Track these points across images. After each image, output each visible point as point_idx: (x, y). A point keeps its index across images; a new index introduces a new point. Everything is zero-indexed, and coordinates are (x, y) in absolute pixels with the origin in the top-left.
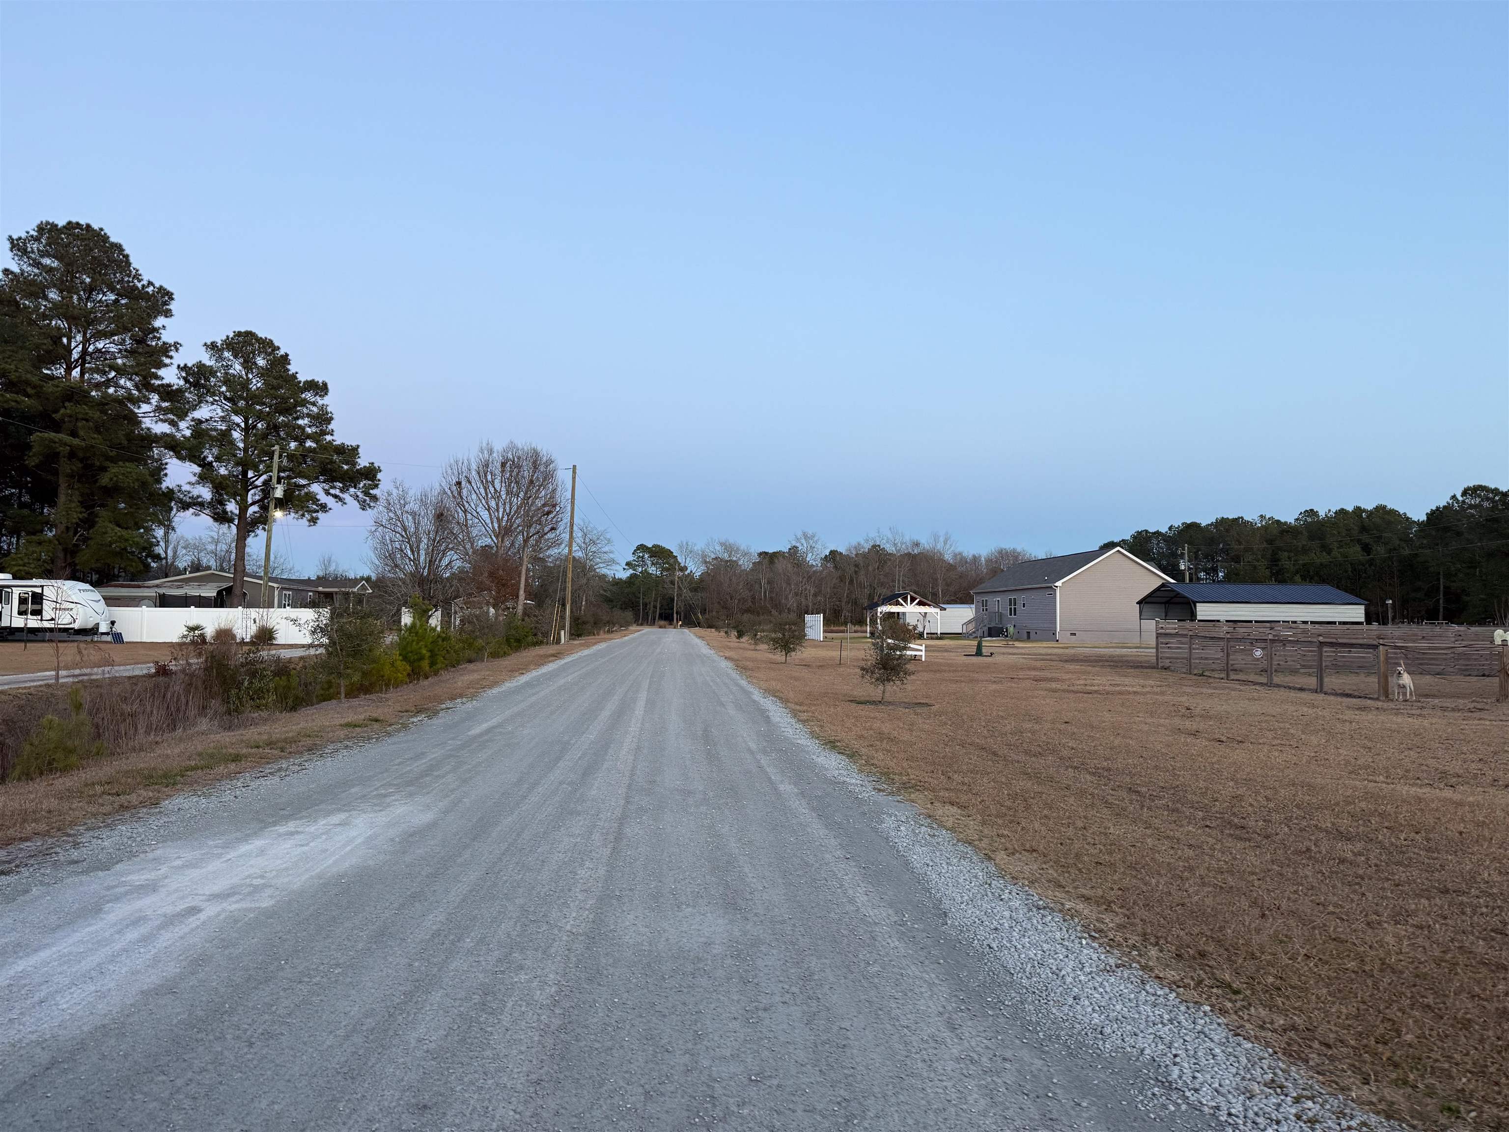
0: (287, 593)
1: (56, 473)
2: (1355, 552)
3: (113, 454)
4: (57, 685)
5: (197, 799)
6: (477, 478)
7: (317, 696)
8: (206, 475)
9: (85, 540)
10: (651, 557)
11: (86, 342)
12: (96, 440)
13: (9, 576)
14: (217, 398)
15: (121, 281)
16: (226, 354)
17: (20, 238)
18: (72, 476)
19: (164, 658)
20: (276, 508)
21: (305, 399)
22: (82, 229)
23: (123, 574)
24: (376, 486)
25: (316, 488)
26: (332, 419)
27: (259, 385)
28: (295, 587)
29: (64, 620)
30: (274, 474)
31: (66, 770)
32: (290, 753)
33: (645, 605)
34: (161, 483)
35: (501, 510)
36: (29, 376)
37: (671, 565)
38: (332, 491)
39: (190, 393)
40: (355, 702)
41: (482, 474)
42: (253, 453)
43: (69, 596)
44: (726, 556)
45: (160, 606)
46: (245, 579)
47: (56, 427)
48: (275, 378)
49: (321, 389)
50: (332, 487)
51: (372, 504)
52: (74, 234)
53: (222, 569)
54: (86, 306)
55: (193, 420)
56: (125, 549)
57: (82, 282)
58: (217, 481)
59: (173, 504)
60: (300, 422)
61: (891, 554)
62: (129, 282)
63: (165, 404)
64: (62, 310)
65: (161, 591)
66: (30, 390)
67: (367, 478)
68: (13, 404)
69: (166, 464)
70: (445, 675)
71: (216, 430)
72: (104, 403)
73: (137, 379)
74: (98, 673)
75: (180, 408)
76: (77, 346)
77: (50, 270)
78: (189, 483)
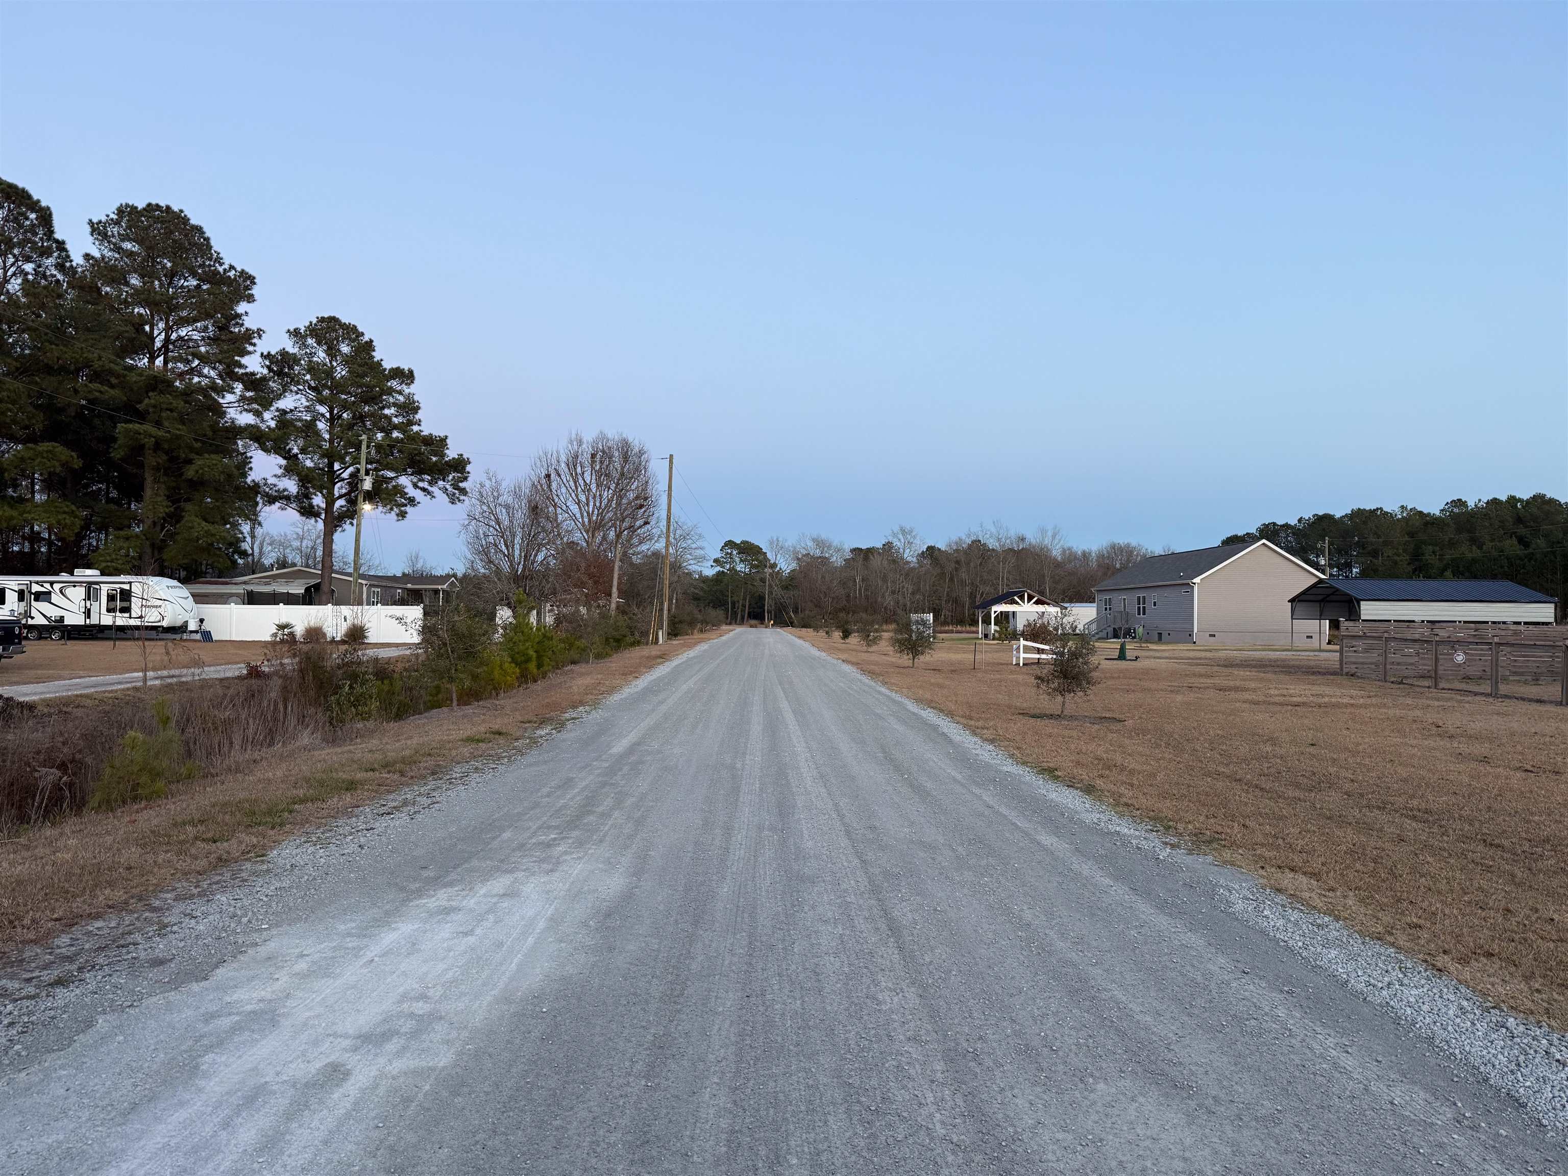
0: (376, 590)
1: (141, 466)
2: (1511, 546)
3: (198, 445)
4: (145, 689)
5: (312, 849)
6: (566, 470)
7: (425, 703)
8: (292, 468)
9: (172, 536)
10: (739, 553)
11: (168, 329)
12: (181, 430)
13: (97, 572)
14: (301, 387)
15: (202, 266)
16: (310, 341)
17: (100, 222)
18: (157, 469)
19: (254, 658)
20: (364, 501)
21: (391, 387)
22: (162, 212)
23: (210, 571)
24: (466, 479)
25: (404, 481)
26: (418, 408)
27: (343, 373)
28: (384, 584)
29: (152, 618)
30: (362, 466)
31: (152, 797)
32: (412, 777)
33: (733, 603)
34: (246, 477)
35: (591, 504)
36: (112, 365)
37: (760, 562)
38: (421, 484)
39: (274, 382)
40: (468, 710)
41: (571, 466)
42: (339, 445)
43: (157, 591)
44: (818, 553)
45: (249, 604)
46: (333, 575)
47: (141, 416)
48: (360, 366)
49: (407, 376)
50: (420, 480)
51: (462, 498)
52: (154, 217)
53: (307, 566)
54: (168, 291)
55: (278, 410)
56: (212, 544)
57: (164, 267)
58: (303, 473)
59: (258, 499)
60: (387, 411)
61: (993, 550)
62: (210, 266)
63: (249, 394)
64: (143, 297)
65: (249, 588)
66: (114, 381)
67: (456, 471)
68: (97, 394)
69: (251, 457)
70: (554, 678)
71: (300, 420)
72: (189, 393)
73: (221, 367)
74: (189, 675)
75: (265, 397)
76: (159, 334)
77: (131, 254)
78: (275, 476)
